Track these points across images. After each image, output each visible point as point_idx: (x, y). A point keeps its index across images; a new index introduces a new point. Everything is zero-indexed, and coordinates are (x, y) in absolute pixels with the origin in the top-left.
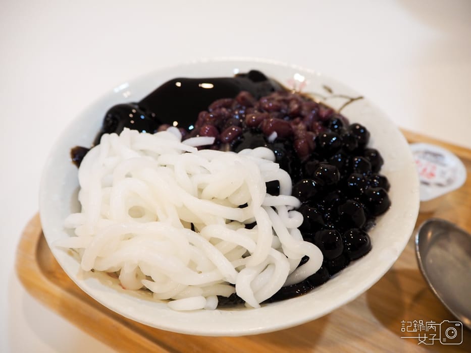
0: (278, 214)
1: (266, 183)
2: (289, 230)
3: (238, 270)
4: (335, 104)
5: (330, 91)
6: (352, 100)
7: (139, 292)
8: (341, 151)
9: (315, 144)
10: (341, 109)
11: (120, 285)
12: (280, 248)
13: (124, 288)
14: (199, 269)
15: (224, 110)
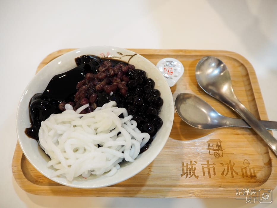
0: (126, 124)
1: (119, 116)
2: (134, 129)
3: (123, 152)
4: (125, 59)
5: (121, 54)
6: (132, 56)
7: (91, 176)
8: (138, 86)
9: (127, 87)
10: (129, 61)
11: (83, 178)
12: (133, 138)
13: (86, 178)
14: (109, 159)
15: (84, 87)
